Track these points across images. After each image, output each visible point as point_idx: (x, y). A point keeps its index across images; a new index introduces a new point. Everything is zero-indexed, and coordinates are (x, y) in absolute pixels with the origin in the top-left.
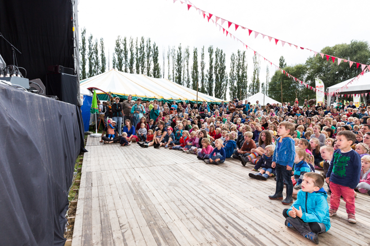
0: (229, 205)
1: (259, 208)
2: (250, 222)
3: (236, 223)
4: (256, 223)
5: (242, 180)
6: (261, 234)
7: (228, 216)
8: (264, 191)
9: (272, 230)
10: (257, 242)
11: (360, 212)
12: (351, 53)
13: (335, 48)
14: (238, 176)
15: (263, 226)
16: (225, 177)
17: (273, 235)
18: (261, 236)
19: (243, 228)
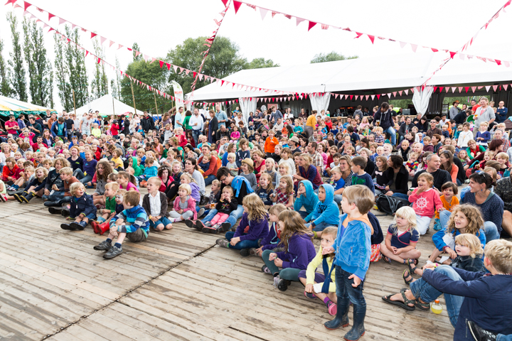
0: (13, 276)
1: (56, 270)
2: (36, 290)
3: (16, 298)
4: (45, 290)
5: (46, 238)
6: (46, 300)
7: (6, 293)
8: (72, 245)
9: (63, 292)
10: (37, 312)
11: (168, 243)
12: (215, 49)
13: (198, 40)
14: (42, 233)
15: (53, 290)
16: (17, 239)
17: (63, 297)
18: (47, 303)
19: (23, 301)
